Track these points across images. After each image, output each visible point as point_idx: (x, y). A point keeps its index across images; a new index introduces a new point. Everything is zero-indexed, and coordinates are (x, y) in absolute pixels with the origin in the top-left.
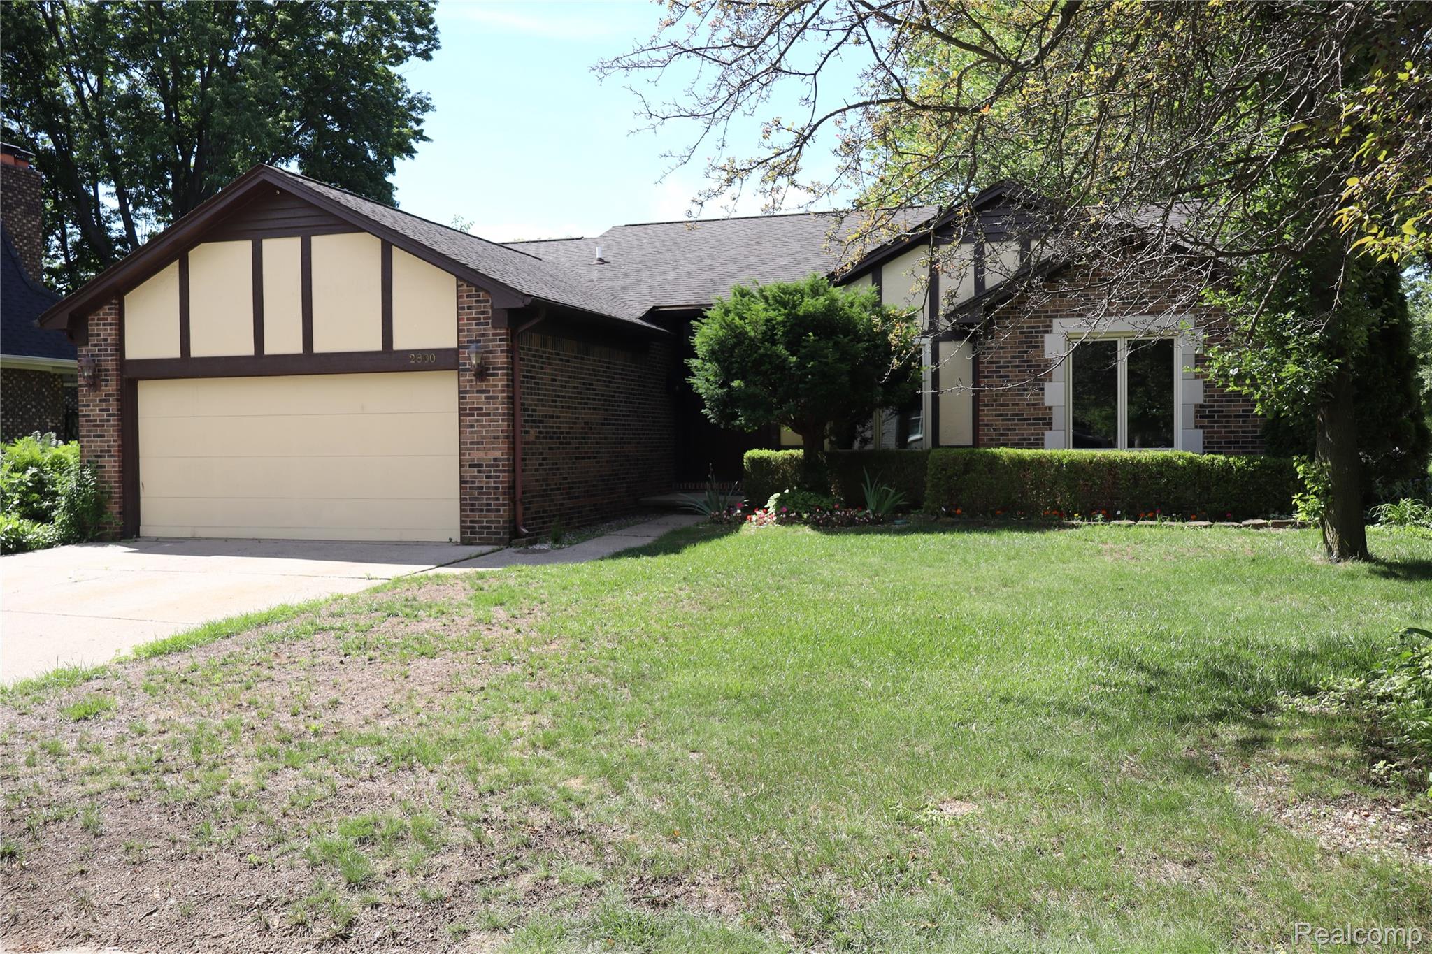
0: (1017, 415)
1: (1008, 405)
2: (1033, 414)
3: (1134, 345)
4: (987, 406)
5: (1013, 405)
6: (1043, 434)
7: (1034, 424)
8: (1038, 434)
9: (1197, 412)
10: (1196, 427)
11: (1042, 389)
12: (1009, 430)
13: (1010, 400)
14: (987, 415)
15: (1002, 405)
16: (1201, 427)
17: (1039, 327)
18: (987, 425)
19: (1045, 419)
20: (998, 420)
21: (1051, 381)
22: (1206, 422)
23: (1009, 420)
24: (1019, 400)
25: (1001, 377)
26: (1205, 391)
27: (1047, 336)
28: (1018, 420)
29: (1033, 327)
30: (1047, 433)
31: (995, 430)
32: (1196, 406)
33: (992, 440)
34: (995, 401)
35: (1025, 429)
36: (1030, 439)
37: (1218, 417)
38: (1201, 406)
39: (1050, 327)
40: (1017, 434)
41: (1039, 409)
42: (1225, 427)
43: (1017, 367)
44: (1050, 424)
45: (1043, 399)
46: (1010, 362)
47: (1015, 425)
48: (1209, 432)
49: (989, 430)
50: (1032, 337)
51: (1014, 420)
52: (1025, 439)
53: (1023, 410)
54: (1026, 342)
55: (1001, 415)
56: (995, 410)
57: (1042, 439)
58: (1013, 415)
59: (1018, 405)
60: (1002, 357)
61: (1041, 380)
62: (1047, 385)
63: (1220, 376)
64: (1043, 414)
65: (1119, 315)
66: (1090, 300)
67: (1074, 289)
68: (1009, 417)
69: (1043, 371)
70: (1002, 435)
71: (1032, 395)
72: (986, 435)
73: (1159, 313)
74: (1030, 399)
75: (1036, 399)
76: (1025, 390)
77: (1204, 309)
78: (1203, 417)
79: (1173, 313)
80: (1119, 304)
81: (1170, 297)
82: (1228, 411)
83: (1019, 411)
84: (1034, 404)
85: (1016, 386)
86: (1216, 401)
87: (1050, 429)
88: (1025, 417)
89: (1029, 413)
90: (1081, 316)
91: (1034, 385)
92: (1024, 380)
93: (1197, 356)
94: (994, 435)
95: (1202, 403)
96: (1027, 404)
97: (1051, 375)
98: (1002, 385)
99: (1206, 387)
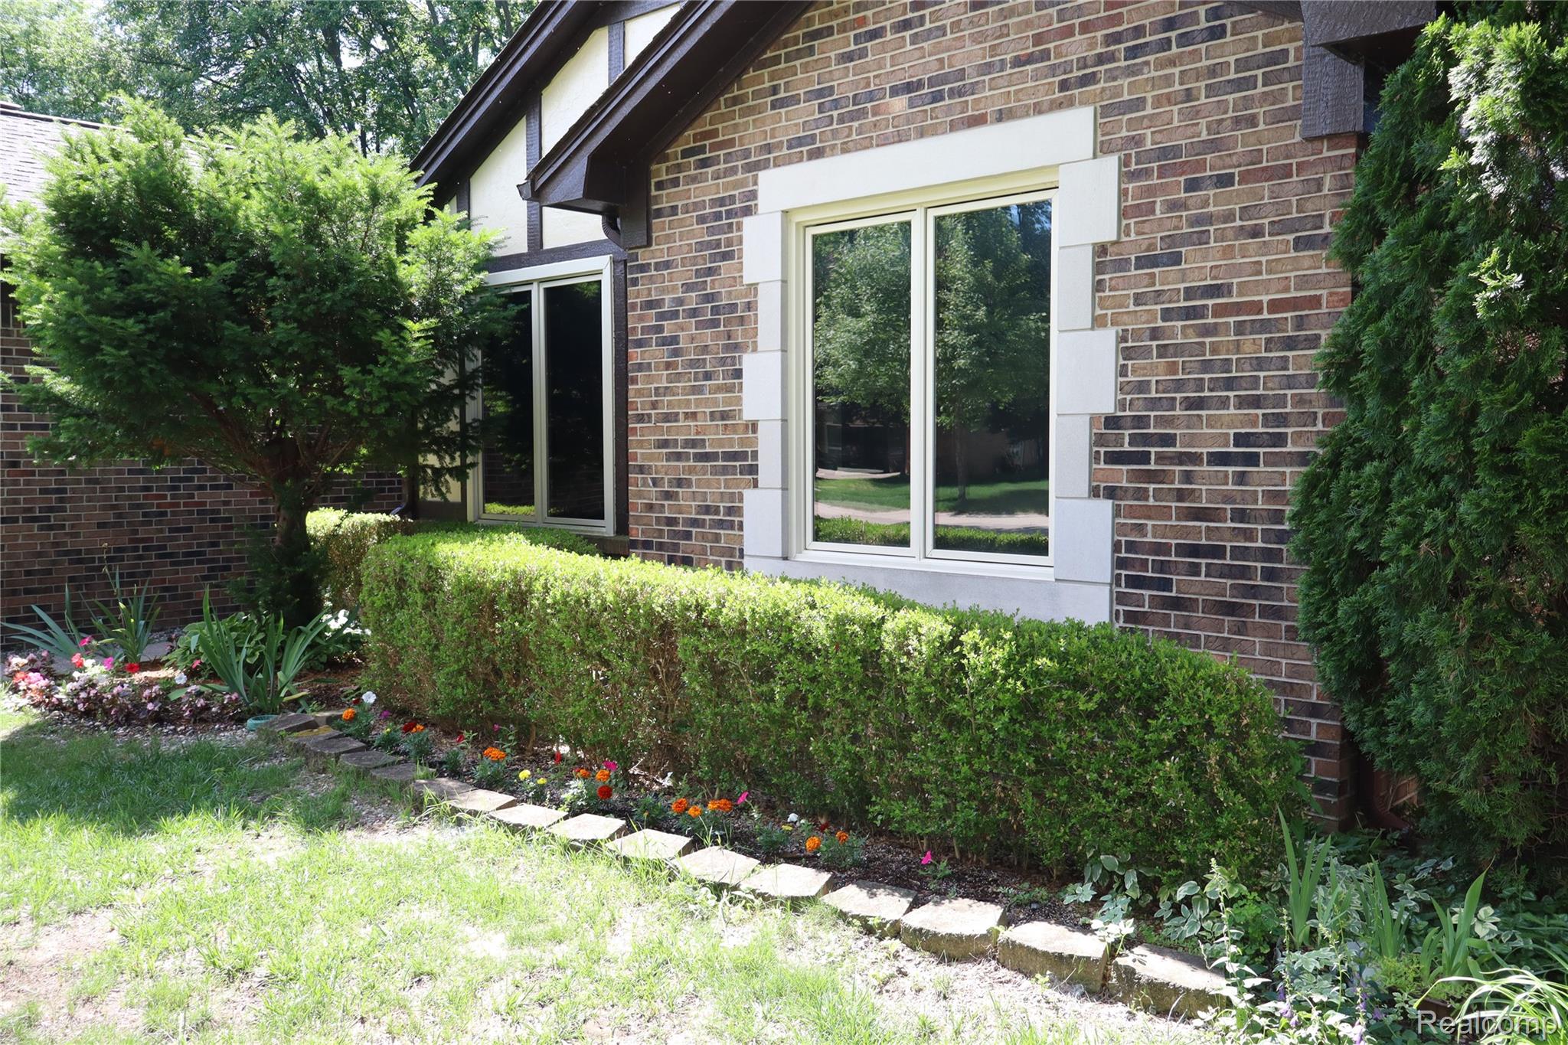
0: (693, 443)
1: (677, 418)
2: (720, 443)
3: (947, 233)
4: (642, 418)
5: (687, 416)
6: (741, 498)
7: (725, 470)
9: (1099, 440)
10: (1095, 493)
11: (738, 374)
12: (680, 483)
13: (680, 404)
14: (641, 444)
15: (668, 418)
16: (1111, 493)
17: (733, 200)
18: (641, 469)
19: (744, 455)
20: (661, 457)
21: (755, 350)
22: (1121, 475)
23: (678, 457)
24: (698, 403)
25: (664, 342)
26: (1122, 371)
27: (747, 224)
28: (693, 458)
29: (721, 202)
30: (749, 494)
31: (655, 482)
32: (1093, 419)
33: (652, 507)
34: (654, 405)
35: (710, 485)
36: (717, 511)
37: (1161, 458)
38: (1111, 421)
39: (753, 196)
40: (694, 496)
41: (734, 429)
42: (1181, 495)
43: (694, 313)
44: (753, 470)
45: (739, 402)
46: (681, 302)
47: (691, 470)
48: (1131, 512)
49: (645, 484)
50: (720, 230)
51: (688, 457)
52: (707, 510)
53: (704, 430)
54: (710, 245)
55: (664, 444)
56: (656, 430)
57: (740, 511)
58: (687, 444)
59: (693, 416)
60: (664, 290)
61: (736, 347)
62: (748, 362)
63: (1167, 315)
64: (742, 441)
65: (900, 138)
66: (836, 103)
67: (802, 79)
68: (679, 450)
69: (742, 320)
70: (668, 496)
71: (719, 389)
72: (640, 495)
73: (1001, 117)
74: (715, 402)
75: (726, 402)
76: (708, 376)
77: (1125, 82)
78: (1114, 458)
79: (1038, 110)
80: (899, 104)
81: (1029, 59)
82: (1192, 440)
83: (698, 433)
84: (724, 416)
85: (692, 364)
86: (1153, 404)
87: (756, 486)
88: (708, 450)
89: (716, 439)
90: (817, 154)
91: (723, 362)
92: (705, 349)
93: (1101, 250)
94: (653, 495)
95: (1112, 409)
96: (712, 415)
97: (755, 332)
98: (667, 365)
99: (1130, 353)
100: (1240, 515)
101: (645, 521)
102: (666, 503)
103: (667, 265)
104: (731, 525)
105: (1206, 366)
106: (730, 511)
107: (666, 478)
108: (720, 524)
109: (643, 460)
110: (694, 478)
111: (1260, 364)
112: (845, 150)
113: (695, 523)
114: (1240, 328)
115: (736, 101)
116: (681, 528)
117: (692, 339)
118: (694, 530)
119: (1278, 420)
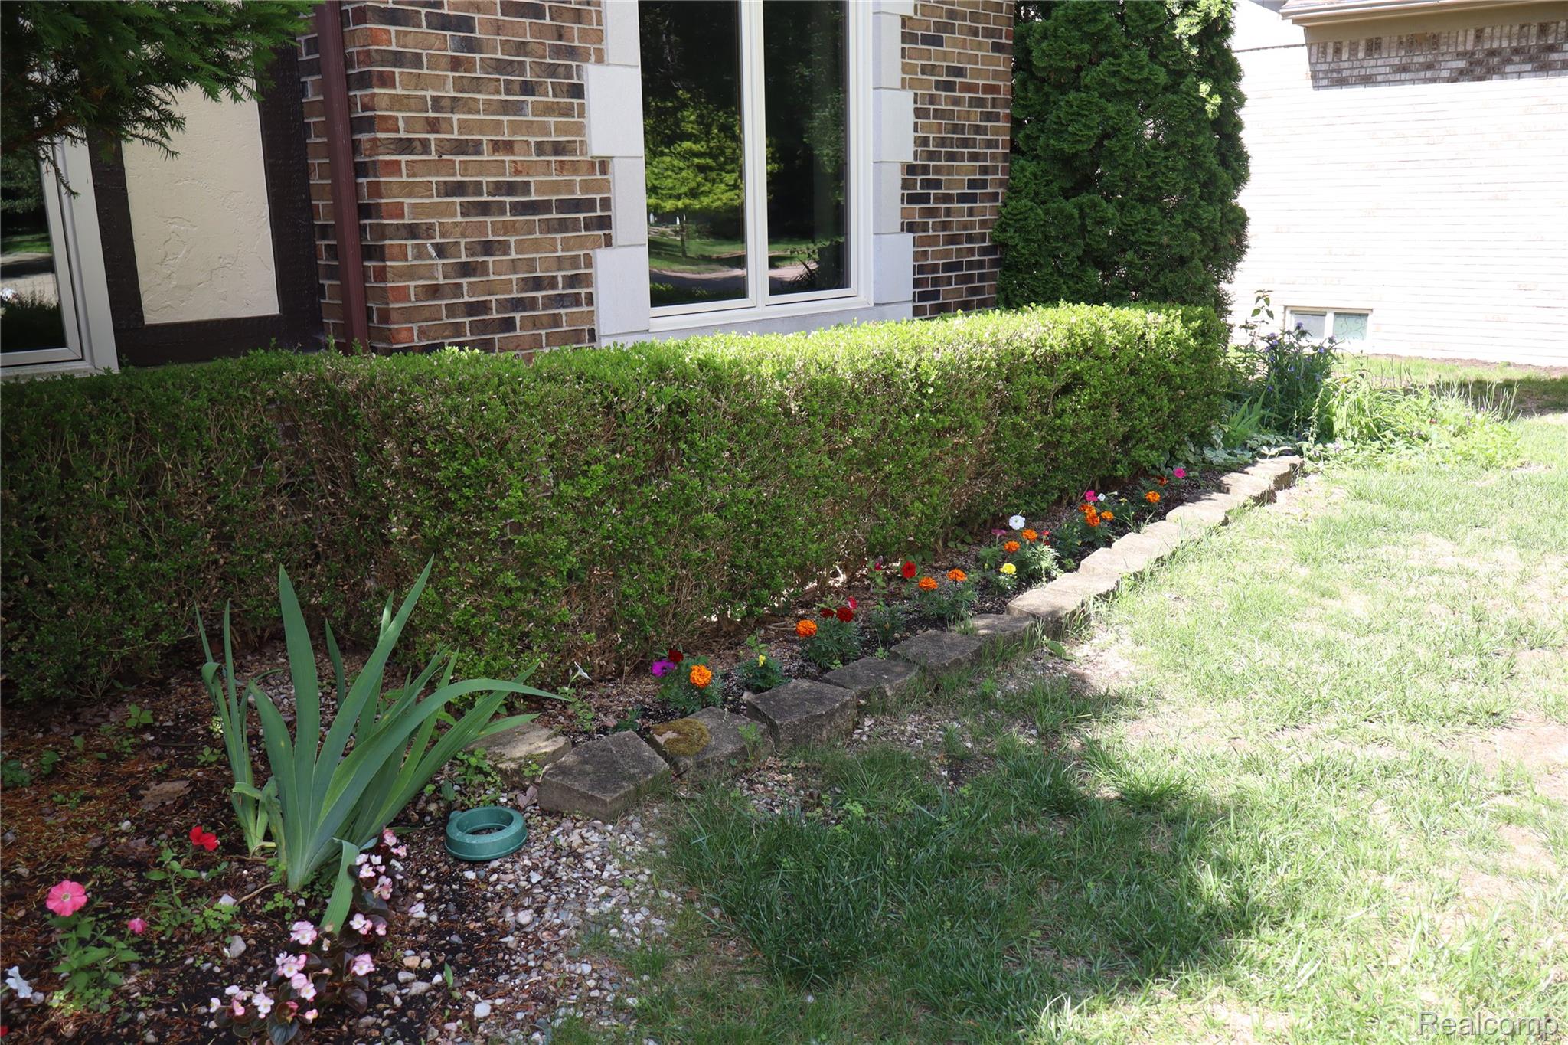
0: (510, 188)
1: (476, 147)
2: (555, 187)
4: (406, 146)
5: (497, 146)
6: (589, 261)
7: (562, 226)
8: (574, 262)
9: (905, 184)
10: (903, 228)
11: (578, 91)
12: (488, 248)
13: (482, 126)
14: (409, 189)
15: (461, 147)
16: (909, 227)
18: (412, 231)
19: (589, 205)
20: (448, 210)
21: (600, 60)
22: (917, 213)
23: (484, 208)
24: (515, 127)
26: (917, 129)
28: (514, 209)
30: (601, 256)
31: (441, 251)
32: (902, 166)
33: (434, 291)
34: (433, 126)
35: (536, 246)
36: (552, 283)
37: (937, 199)
38: (911, 169)
40: (514, 266)
41: (574, 167)
42: (945, 226)
44: (605, 223)
45: (580, 128)
47: (508, 228)
48: (921, 242)
49: (420, 253)
51: (500, 208)
52: (537, 283)
53: (526, 168)
55: (459, 188)
56: (437, 167)
57: (585, 280)
58: (499, 188)
59: (508, 147)
61: (572, 52)
62: (593, 76)
63: (936, 86)
64: (586, 186)
68: (485, 198)
70: (466, 269)
71: (548, 109)
72: (411, 273)
74: (544, 129)
75: (560, 129)
76: (528, 89)
78: (912, 199)
82: (951, 184)
83: (517, 173)
84: (558, 149)
85: (501, 66)
86: (932, 156)
87: (608, 243)
88: (534, 197)
89: (543, 183)
91: (552, 71)
92: (521, 48)
93: (904, 22)
94: (438, 271)
95: (910, 159)
96: (540, 148)
97: (599, 36)
98: (455, 64)
99: (918, 113)
100: (970, 239)
101: (426, 313)
102: (464, 281)
104: (576, 300)
105: (955, 129)
106: (572, 281)
107: (463, 242)
108: (560, 301)
109: (415, 215)
110: (512, 239)
111: (978, 130)
113: (518, 304)
114: (969, 103)
116: (495, 315)
117: (498, 28)
118: (518, 316)
119: (984, 170)
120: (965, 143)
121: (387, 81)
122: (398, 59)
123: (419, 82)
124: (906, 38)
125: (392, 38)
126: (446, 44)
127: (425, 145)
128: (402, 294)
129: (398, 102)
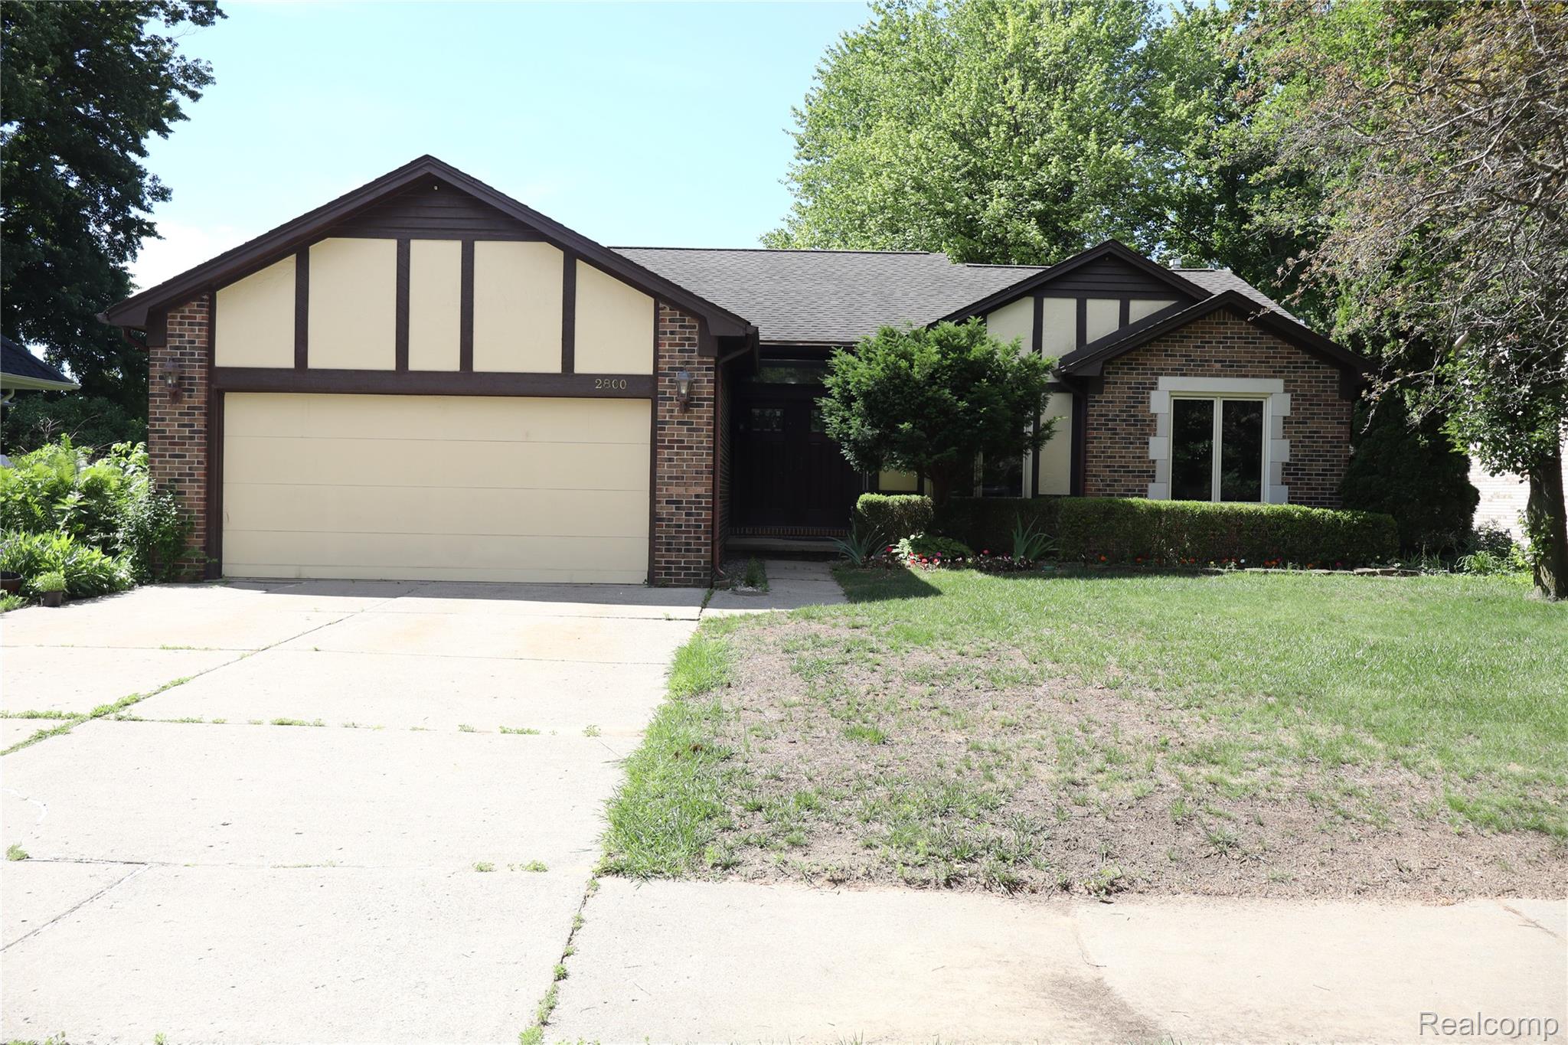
0: (1123, 467)
1: (1115, 457)
2: (1137, 467)
3: (1227, 405)
4: (1096, 457)
5: (1120, 457)
6: (1147, 486)
7: (1138, 476)
8: (1142, 486)
9: (1284, 469)
10: (1282, 484)
11: (1147, 443)
12: (1115, 481)
13: (1117, 452)
14: (1095, 466)
15: (1110, 457)
16: (1287, 484)
17: (1145, 384)
18: (1095, 476)
19: (1149, 472)
20: (1105, 471)
21: (1155, 435)
22: (1291, 479)
23: (1116, 471)
24: (1126, 452)
25: (1109, 429)
26: (1291, 451)
27: (1152, 392)
28: (1124, 472)
29: (1140, 384)
30: (1151, 485)
31: (1102, 481)
32: (1283, 463)
33: (1099, 490)
34: (1103, 452)
35: (1131, 481)
36: (1135, 490)
37: (1302, 474)
38: (1287, 464)
39: (1156, 384)
40: (1123, 486)
41: (1144, 462)
42: (1307, 484)
43: (1124, 420)
44: (1154, 476)
45: (1147, 453)
46: (1118, 416)
47: (1121, 476)
48: (1293, 488)
49: (1097, 481)
50: (1139, 393)
51: (1120, 471)
52: (1129, 490)
53: (1129, 462)
54: (1133, 398)
55: (1108, 467)
56: (1103, 462)
57: (1146, 491)
58: (1119, 467)
59: (1124, 457)
60: (1111, 411)
61: (1146, 434)
62: (1154, 439)
63: (1304, 437)
64: (1147, 467)
65: (1218, 376)
66: (1192, 361)
67: (1178, 349)
68: (1116, 469)
69: (1148, 425)
70: (1108, 485)
71: (1137, 448)
72: (1094, 485)
73: (1253, 376)
74: (1135, 453)
75: (1139, 452)
76: (1131, 443)
77: (1292, 375)
78: (1287, 474)
79: (1266, 377)
80: (1218, 366)
81: (1263, 362)
82: (1311, 470)
83: (1126, 463)
84: (1139, 457)
85: (1123, 438)
86: (1300, 460)
87: (1154, 482)
88: (1131, 469)
89: (1134, 466)
90: (1185, 375)
91: (1139, 439)
92: (1130, 434)
93: (1285, 418)
94: (1101, 485)
95: (1288, 461)
96: (1133, 457)
97: (1156, 430)
98: (1111, 438)
99: (1292, 446)
100: (1323, 489)
102: (1108, 488)
103: (1111, 402)
104: (1141, 496)
105: (1314, 451)
106: (1141, 491)
107: (1109, 479)
108: (1136, 495)
109: (1096, 472)
110: (1123, 479)
111: (1328, 451)
112: (1196, 375)
114: (1323, 442)
115: (1147, 351)
117: (1124, 430)
119: (1333, 465)
120: (1320, 456)
121: (1093, 443)
122: (1095, 438)
123: (1101, 443)
124: (1284, 423)
125: (1095, 433)
126: (1109, 434)
127: (1100, 457)
128: (1091, 490)
129: (1095, 447)
